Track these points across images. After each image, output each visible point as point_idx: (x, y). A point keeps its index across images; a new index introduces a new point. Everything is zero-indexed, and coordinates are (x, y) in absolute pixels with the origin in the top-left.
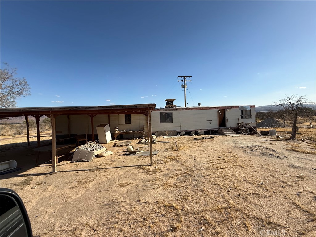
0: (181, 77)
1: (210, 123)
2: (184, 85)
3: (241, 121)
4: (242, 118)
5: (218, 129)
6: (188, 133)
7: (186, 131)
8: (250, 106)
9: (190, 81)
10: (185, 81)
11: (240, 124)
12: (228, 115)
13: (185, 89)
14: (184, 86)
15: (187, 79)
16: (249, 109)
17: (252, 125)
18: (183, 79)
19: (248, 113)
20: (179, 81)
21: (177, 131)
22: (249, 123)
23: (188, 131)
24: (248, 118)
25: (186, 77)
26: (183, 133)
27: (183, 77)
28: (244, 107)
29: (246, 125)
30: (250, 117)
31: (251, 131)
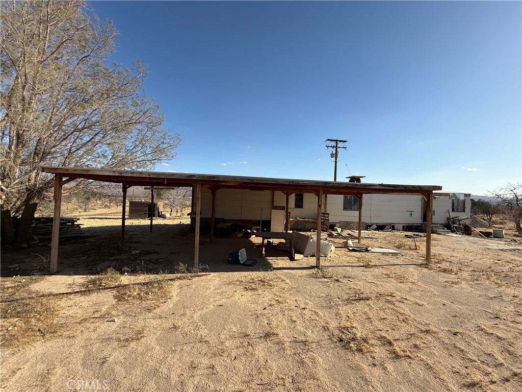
0: (332, 140)
1: (411, 215)
2: (334, 153)
3: (453, 215)
4: (453, 210)
5: (421, 224)
6: (380, 228)
7: (378, 224)
8: (464, 194)
9: (344, 148)
10: (336, 147)
11: (452, 218)
12: (436, 205)
13: (336, 159)
14: (335, 155)
15: (340, 145)
16: (462, 198)
17: (468, 222)
18: (334, 144)
19: (461, 205)
20: (328, 147)
21: (366, 223)
22: (464, 219)
23: (381, 225)
24: (461, 212)
25: (339, 141)
26: (375, 227)
27: (334, 141)
28: (457, 195)
29: (459, 221)
30: (463, 210)
31: (467, 231)
